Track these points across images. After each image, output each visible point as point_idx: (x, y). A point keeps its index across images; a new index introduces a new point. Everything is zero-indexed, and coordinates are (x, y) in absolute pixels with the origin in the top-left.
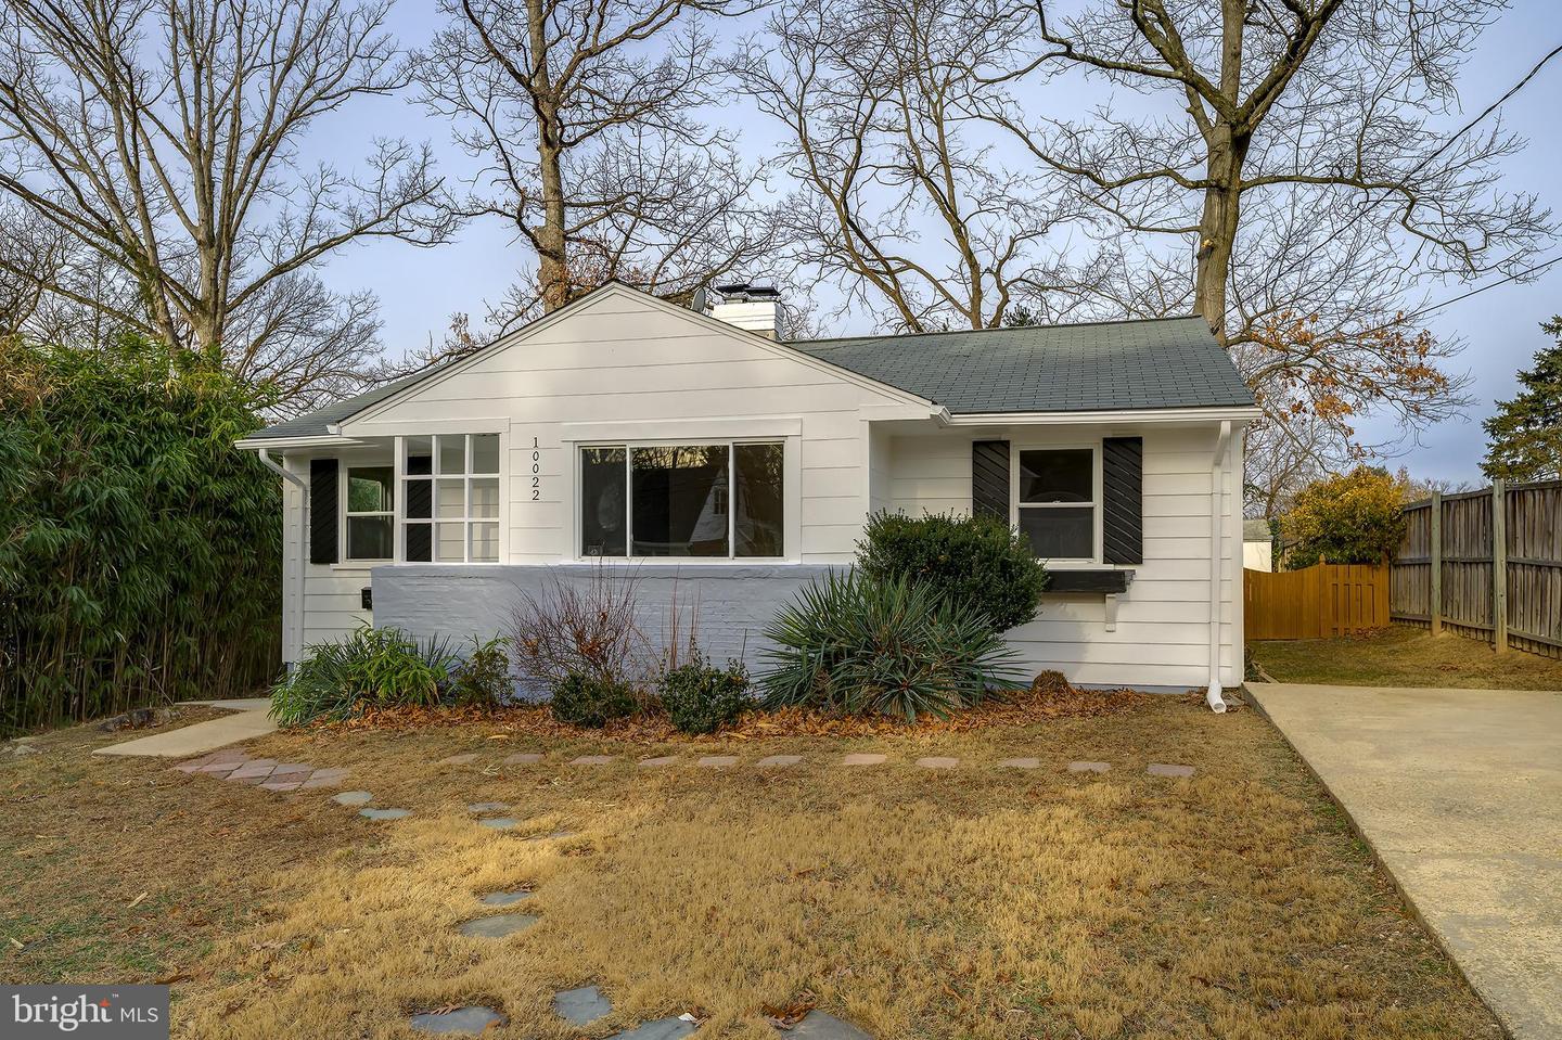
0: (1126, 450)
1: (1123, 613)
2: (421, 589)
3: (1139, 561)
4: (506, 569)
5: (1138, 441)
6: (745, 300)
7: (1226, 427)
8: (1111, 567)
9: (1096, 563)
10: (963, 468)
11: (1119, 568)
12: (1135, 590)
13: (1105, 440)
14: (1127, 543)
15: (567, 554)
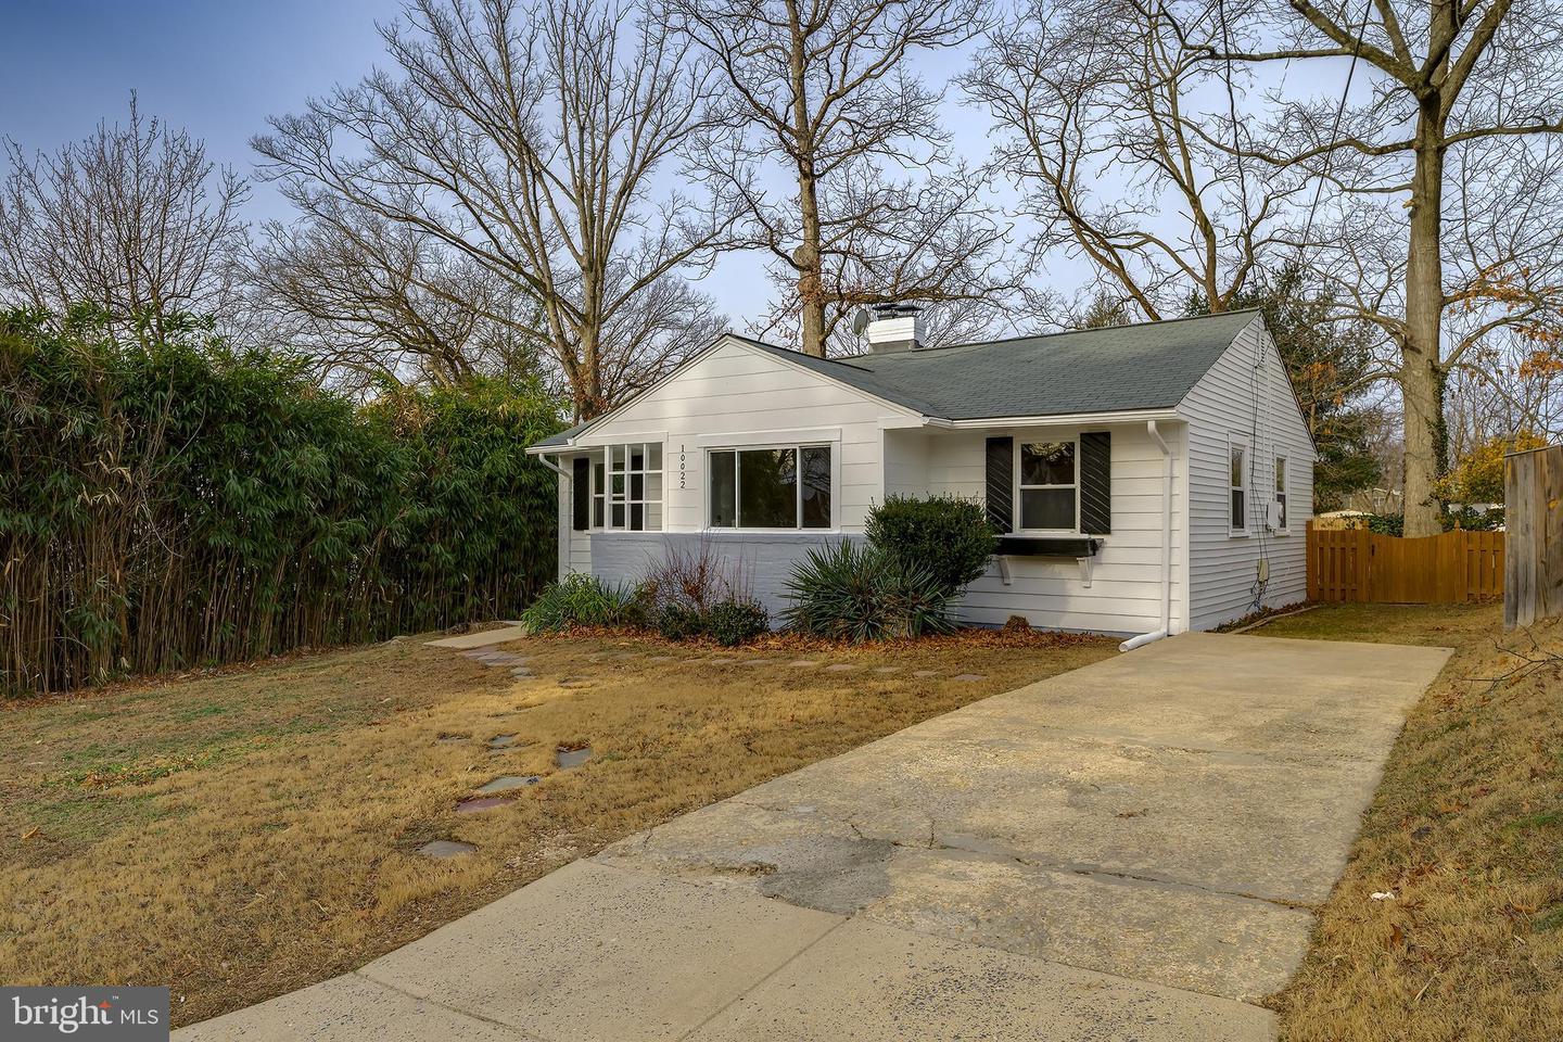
0: (1098, 443)
1: (1097, 573)
2: (616, 548)
3: (1107, 531)
4: (665, 536)
5: (1107, 435)
6: (894, 316)
7: (1151, 426)
8: (1085, 536)
9: (1075, 534)
10: (979, 459)
11: (1093, 537)
12: (1106, 554)
13: (1082, 434)
14: (1099, 518)
15: (699, 525)
